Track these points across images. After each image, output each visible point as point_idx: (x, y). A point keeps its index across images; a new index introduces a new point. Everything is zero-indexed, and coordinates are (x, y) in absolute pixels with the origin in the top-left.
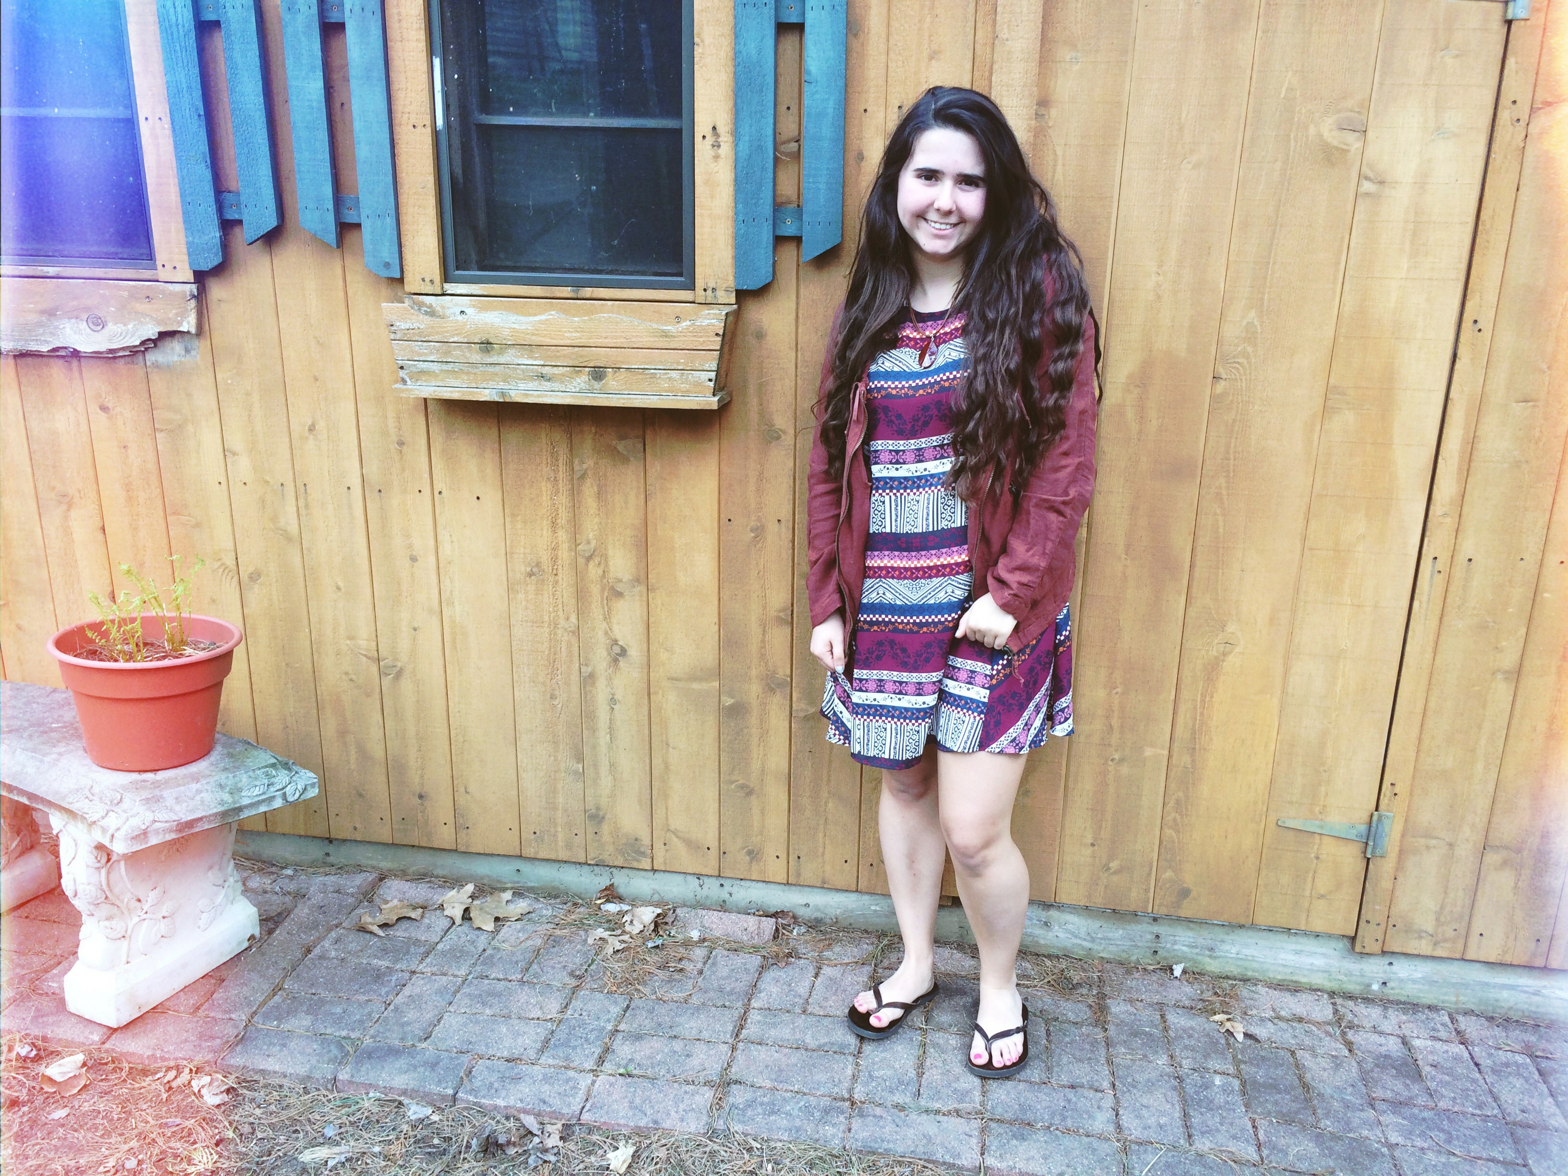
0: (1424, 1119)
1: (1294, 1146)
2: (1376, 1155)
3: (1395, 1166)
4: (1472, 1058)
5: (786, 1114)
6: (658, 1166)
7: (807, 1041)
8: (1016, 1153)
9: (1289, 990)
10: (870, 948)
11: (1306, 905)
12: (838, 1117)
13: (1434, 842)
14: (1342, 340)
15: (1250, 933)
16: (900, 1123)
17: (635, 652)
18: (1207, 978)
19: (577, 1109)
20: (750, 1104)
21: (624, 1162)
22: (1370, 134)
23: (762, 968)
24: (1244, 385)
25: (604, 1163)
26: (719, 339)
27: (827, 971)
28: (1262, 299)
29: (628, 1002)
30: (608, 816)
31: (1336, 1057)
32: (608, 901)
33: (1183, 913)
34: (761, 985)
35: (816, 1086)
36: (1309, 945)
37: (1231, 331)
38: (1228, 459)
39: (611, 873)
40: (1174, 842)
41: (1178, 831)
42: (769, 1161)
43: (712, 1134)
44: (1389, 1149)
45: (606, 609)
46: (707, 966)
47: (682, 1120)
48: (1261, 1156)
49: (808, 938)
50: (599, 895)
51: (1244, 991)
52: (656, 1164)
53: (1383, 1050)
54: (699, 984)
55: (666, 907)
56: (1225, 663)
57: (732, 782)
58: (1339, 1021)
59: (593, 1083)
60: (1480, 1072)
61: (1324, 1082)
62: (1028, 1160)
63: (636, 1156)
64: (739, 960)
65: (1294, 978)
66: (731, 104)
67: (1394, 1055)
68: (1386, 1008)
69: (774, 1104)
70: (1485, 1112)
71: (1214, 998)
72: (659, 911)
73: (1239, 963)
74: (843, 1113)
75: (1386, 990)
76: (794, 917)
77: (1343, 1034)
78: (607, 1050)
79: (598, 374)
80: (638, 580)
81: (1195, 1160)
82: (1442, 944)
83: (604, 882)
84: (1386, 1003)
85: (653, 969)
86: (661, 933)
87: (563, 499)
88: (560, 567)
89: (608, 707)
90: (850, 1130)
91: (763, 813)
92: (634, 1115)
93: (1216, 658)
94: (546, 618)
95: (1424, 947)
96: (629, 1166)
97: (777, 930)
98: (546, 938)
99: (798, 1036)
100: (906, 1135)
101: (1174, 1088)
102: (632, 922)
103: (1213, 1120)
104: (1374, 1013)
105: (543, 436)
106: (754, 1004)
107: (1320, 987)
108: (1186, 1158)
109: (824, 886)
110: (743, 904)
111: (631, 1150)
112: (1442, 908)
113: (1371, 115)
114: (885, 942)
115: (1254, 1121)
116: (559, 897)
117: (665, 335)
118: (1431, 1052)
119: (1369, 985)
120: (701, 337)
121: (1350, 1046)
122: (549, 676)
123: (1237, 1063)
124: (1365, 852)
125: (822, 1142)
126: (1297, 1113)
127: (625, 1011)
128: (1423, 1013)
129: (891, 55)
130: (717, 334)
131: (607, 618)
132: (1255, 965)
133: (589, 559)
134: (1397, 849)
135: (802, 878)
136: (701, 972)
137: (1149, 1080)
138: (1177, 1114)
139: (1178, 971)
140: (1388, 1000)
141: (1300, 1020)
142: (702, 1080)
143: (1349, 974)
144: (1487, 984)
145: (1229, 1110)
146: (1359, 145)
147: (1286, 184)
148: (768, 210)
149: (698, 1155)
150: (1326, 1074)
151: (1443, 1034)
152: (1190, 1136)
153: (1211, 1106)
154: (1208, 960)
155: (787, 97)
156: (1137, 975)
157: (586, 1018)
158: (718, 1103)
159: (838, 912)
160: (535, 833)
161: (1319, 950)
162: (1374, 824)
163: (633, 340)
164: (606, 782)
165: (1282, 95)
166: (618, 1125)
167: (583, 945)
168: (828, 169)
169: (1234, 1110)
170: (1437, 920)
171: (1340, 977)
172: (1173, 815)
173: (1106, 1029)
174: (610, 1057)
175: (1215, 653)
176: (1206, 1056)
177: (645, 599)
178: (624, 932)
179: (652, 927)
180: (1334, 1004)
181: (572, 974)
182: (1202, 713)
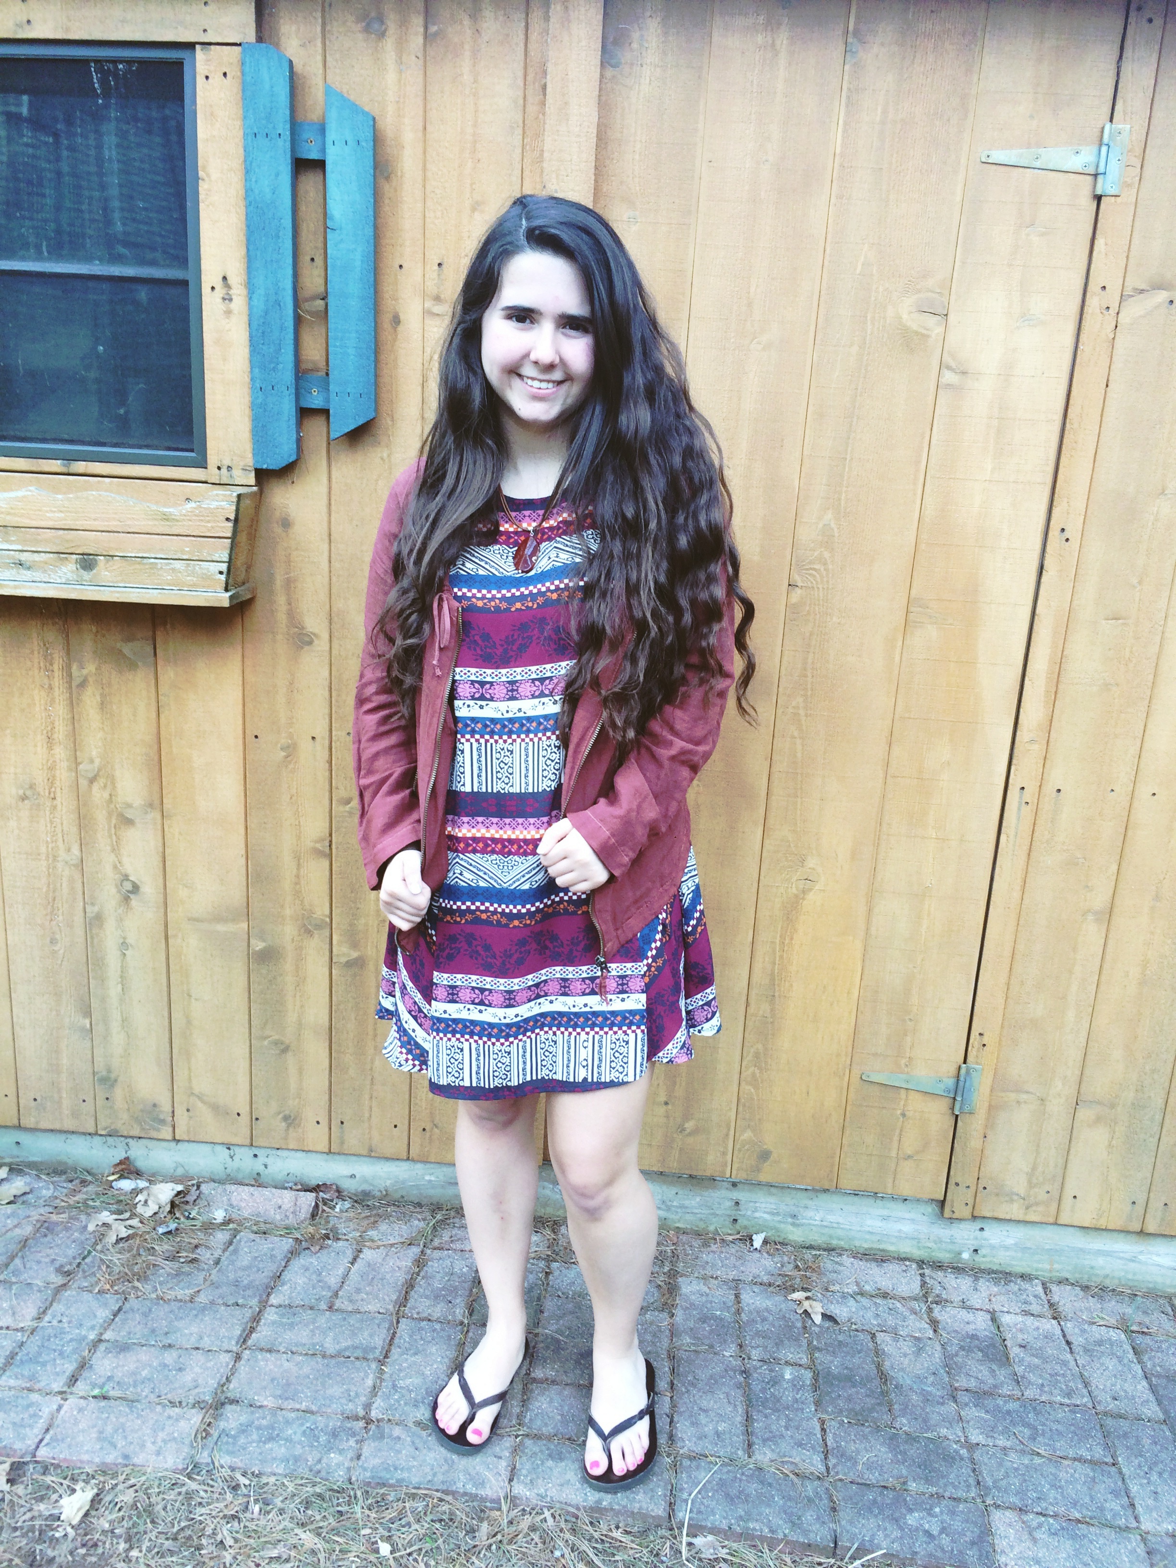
0: (1009, 1412)
1: (863, 1453)
2: (953, 1458)
3: (974, 1470)
4: (1064, 1336)
5: (286, 1440)
6: (121, 1513)
7: (327, 1345)
8: (550, 1478)
9: (876, 1260)
10: (422, 1224)
11: (893, 1166)
12: (348, 1439)
13: (1024, 1097)
14: (923, 546)
15: (835, 1198)
16: (420, 1446)
17: (150, 890)
18: (790, 1248)
19: (31, 1443)
20: (244, 1430)
21: (79, 1509)
22: (951, 317)
23: (293, 1253)
24: (821, 595)
25: (56, 1511)
26: (231, 525)
27: (368, 1254)
28: (840, 499)
29: (120, 1303)
30: (120, 1079)
31: (918, 1339)
32: (122, 1177)
33: (763, 1177)
34: (286, 1276)
35: (328, 1402)
36: (898, 1210)
37: (807, 534)
38: (806, 676)
39: (127, 1144)
40: (752, 1099)
41: (756, 1088)
42: (256, 1501)
43: (193, 1470)
44: (968, 1451)
45: (114, 837)
46: (227, 1253)
47: (158, 1453)
48: (827, 1465)
49: (351, 1214)
50: (112, 1170)
51: (827, 1264)
52: (120, 1510)
53: (970, 1329)
54: (213, 1277)
55: (190, 1183)
56: (805, 902)
57: (266, 1038)
58: (925, 1296)
59: (60, 1407)
60: (1071, 1352)
61: (903, 1370)
62: (562, 1485)
63: (95, 1501)
64: (265, 1245)
65: (881, 1247)
66: (243, 251)
67: (982, 1334)
68: (977, 1279)
69: (273, 1428)
70: (1074, 1401)
71: (795, 1273)
72: (180, 1188)
73: (826, 1231)
74: (354, 1434)
75: (978, 1258)
76: (338, 1191)
77: (930, 1310)
78: (83, 1365)
79: (87, 562)
80: (151, 805)
81: (752, 1476)
82: (1034, 1208)
83: (119, 1154)
84: (977, 1273)
85: (160, 1261)
86: (178, 1215)
87: (61, 710)
88: (58, 790)
89: (119, 953)
90: (359, 1457)
91: (300, 1071)
92: (101, 1448)
93: (796, 896)
94: (43, 849)
95: (1015, 1211)
96: (86, 1514)
97: (317, 1205)
98: (38, 1225)
99: (316, 1340)
100: (425, 1461)
101: (739, 1386)
102: (146, 1202)
103: (777, 1424)
104: (965, 1283)
105: (35, 635)
106: (274, 1300)
107: (909, 1256)
108: (743, 1474)
109: (371, 1154)
110: (281, 1176)
111: (90, 1494)
112: (1034, 1168)
113: (953, 297)
114: (439, 1217)
115: (822, 1422)
116: (65, 1173)
117: (166, 518)
118: (1021, 1330)
119: (960, 1254)
120: (208, 522)
121: (934, 1324)
122: (48, 918)
123: (812, 1349)
124: (953, 1109)
125: (323, 1474)
126: (872, 1410)
127: (115, 1315)
128: (1016, 1283)
129: (429, 203)
130: (228, 519)
131: (116, 849)
132: (840, 1232)
133: (92, 781)
134: (986, 1104)
135: (345, 1147)
136: (217, 1262)
137: (711, 1377)
138: (739, 1419)
139: (758, 1241)
140: (980, 1269)
141: (885, 1295)
142: (191, 1401)
143: (939, 1241)
144: (1081, 1250)
145: (797, 1410)
146: (940, 330)
147: (863, 371)
148: (288, 376)
149: (172, 1497)
150: (906, 1361)
151: (1035, 1308)
152: (750, 1445)
153: (776, 1405)
154: (791, 1228)
155: (310, 245)
156: (714, 1247)
157: (66, 1325)
158: (205, 1430)
159: (388, 1183)
160: (35, 1100)
161: (907, 1216)
162: (962, 1079)
163: (129, 523)
164: (118, 1039)
165: (858, 272)
166: (81, 1462)
167: (81, 1233)
168: (357, 332)
169: (802, 1409)
170: (1030, 1182)
171: (930, 1245)
172: (751, 1069)
173: (673, 1315)
174: (86, 1374)
175: (794, 891)
176: (779, 1344)
177: (159, 827)
178: (133, 1215)
179: (168, 1208)
180: (922, 1275)
181: (59, 1270)
182: (781, 957)
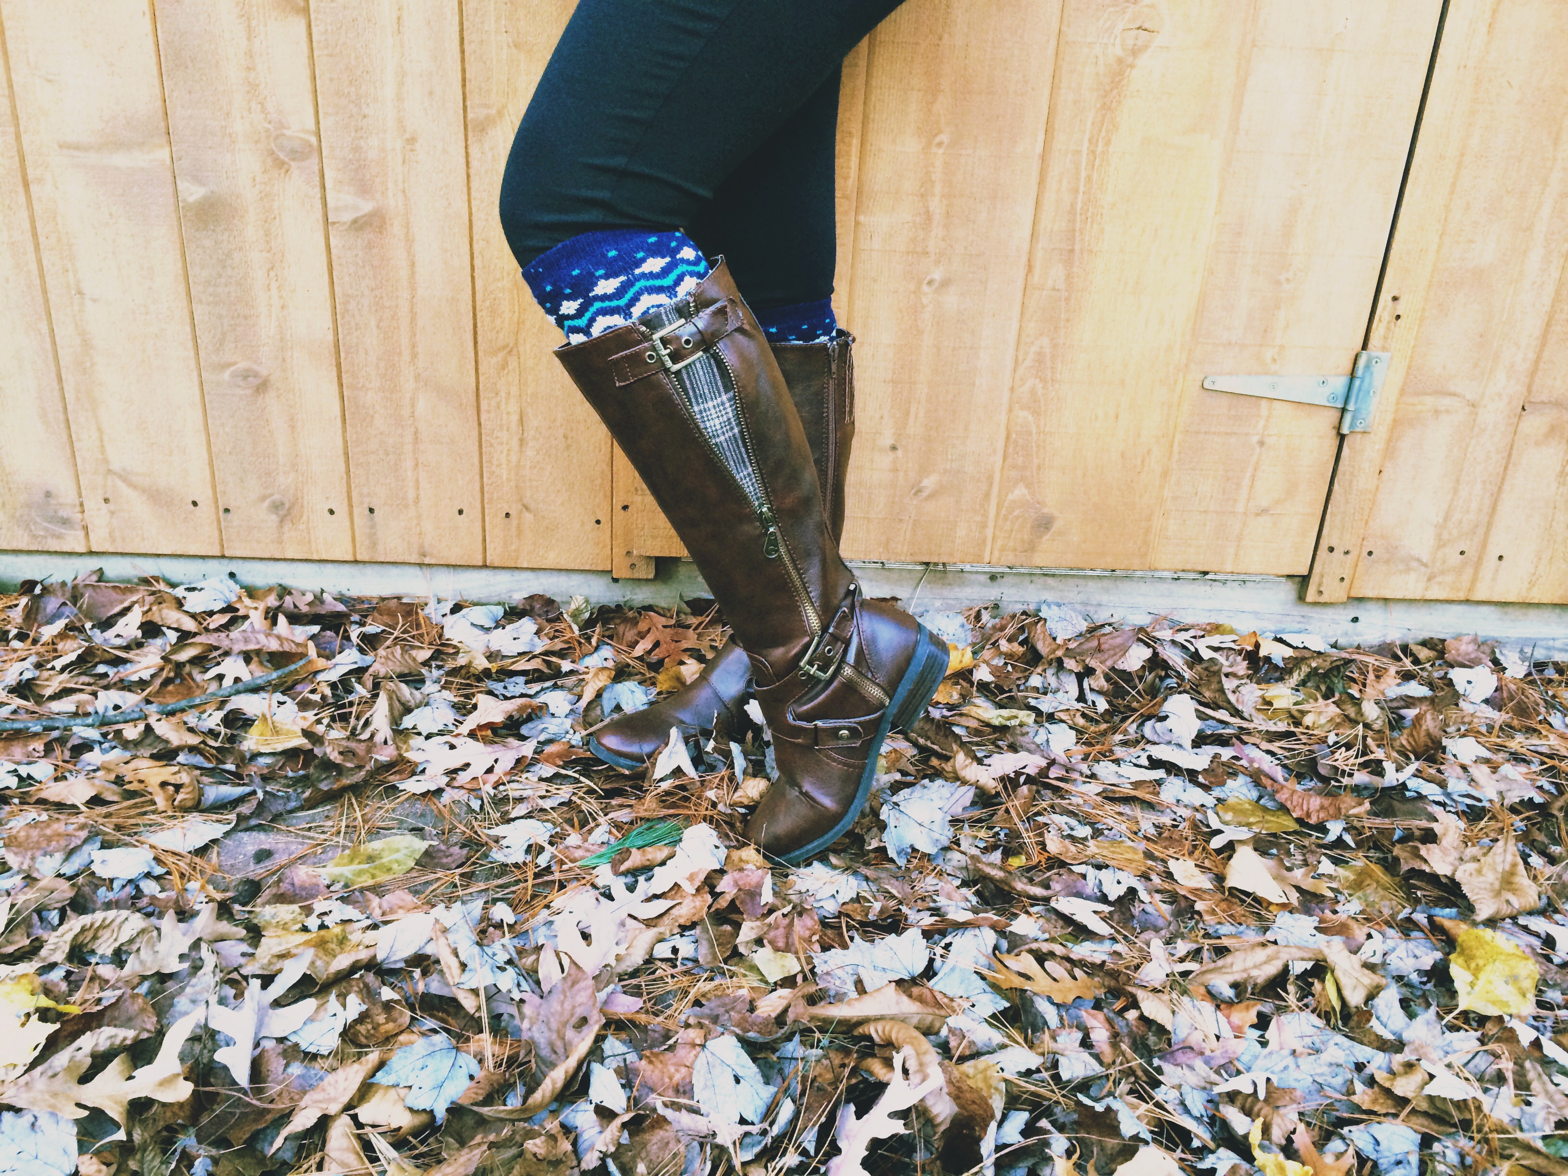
11: (1238, 526)
13: (1447, 401)
15: (1143, 588)
33: (1040, 559)
40: (1032, 433)
41: (1036, 413)
56: (1134, 72)
57: (225, 366)
82: (1439, 579)
91: (292, 423)
93: (1120, 61)
95: (1411, 585)
109: (424, 562)
112: (1447, 517)
124: (1338, 426)
134: (1388, 418)
135: (381, 549)
162: (1359, 373)
170: (1439, 537)
172: (1031, 383)
175: (1119, 51)
182: (1089, 178)
